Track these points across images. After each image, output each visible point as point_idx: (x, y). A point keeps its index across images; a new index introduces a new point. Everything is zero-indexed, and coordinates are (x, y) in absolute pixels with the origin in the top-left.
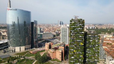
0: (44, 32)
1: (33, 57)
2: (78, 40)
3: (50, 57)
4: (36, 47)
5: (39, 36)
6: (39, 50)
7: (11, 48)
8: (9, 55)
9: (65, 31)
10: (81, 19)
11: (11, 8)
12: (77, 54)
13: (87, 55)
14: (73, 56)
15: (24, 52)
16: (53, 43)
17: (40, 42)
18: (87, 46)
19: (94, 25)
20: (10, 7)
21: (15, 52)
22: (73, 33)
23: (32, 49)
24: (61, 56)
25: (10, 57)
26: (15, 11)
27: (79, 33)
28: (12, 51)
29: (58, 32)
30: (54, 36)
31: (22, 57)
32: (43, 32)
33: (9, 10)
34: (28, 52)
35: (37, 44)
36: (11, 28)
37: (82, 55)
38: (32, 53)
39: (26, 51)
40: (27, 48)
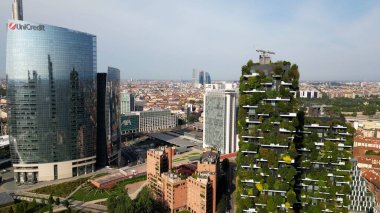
0: (145, 110)
1: (102, 203)
2: (272, 145)
3: (165, 202)
4: (114, 164)
5: (126, 123)
6: (125, 174)
7: (22, 166)
8: (12, 194)
9: (218, 107)
10: (286, 64)
11: (22, 23)
12: (269, 197)
13: (305, 200)
14: (254, 207)
15: (69, 183)
16: (176, 150)
17: (131, 143)
18: (304, 165)
19: (316, 85)
20: (21, 18)
21: (35, 180)
22: (252, 117)
23: (98, 172)
24: (205, 200)
25: (17, 201)
26: (37, 32)
27: (276, 117)
28: (26, 179)
29: (194, 109)
30: (181, 122)
31: (58, 203)
32: (140, 108)
33: (13, 28)
34: (83, 181)
35: (119, 152)
36: (21, 94)
37: (288, 204)
38: (98, 185)
39: (78, 177)
40: (82, 169)
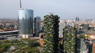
6: (38, 38)
7: (20, 35)
14: (46, 45)
20: (21, 8)
21: (22, 38)
28: (21, 37)
38: (31, 40)
40: (30, 36)
